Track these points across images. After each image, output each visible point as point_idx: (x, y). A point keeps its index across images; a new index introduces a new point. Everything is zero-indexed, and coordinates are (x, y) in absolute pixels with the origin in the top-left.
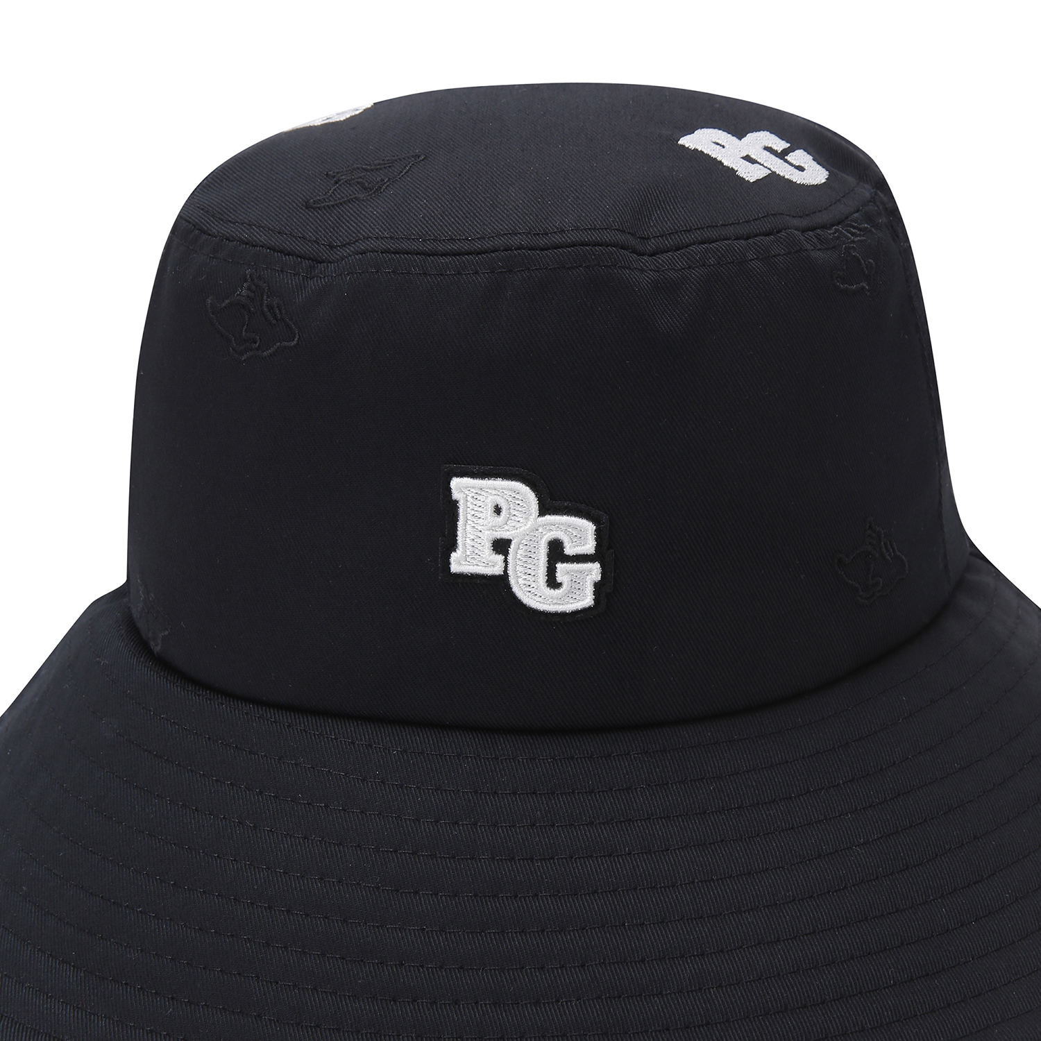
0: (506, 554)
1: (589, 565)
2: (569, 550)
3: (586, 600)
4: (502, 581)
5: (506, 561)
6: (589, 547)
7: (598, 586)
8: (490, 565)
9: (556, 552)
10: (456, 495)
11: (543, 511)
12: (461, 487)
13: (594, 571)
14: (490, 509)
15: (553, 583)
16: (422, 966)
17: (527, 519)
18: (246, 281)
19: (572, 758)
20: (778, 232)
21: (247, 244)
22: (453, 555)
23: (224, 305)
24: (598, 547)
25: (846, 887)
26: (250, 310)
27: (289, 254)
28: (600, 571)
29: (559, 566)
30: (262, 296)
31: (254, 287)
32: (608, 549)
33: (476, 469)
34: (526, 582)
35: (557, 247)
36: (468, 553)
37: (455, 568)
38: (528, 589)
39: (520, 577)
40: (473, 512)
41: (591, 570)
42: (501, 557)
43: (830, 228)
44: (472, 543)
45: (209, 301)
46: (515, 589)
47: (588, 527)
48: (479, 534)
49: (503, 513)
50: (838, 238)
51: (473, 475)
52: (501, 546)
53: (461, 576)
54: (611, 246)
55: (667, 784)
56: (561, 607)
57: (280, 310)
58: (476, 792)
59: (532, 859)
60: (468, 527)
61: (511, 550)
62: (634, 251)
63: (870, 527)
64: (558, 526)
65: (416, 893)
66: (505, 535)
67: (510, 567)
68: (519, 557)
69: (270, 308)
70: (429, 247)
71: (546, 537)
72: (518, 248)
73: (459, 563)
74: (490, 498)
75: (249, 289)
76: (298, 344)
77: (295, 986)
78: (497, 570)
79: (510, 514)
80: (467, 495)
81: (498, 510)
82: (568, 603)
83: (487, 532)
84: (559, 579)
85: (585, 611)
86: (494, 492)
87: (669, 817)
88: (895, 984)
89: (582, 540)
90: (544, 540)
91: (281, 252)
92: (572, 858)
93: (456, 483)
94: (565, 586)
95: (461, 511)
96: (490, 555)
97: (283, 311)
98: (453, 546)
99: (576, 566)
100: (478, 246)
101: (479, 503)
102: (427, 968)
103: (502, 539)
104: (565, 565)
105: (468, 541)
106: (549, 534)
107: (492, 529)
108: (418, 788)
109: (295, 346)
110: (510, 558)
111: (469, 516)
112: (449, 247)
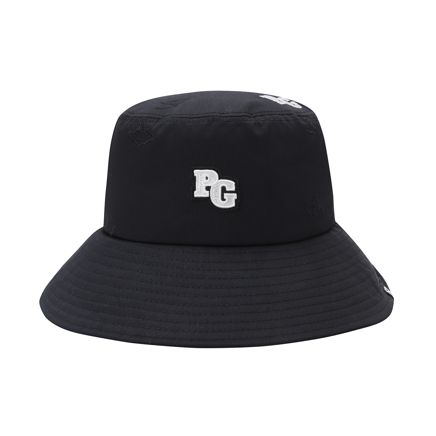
0: (209, 191)
1: (233, 194)
2: (227, 189)
3: (233, 205)
4: (208, 199)
5: (209, 193)
6: (233, 189)
7: (236, 201)
8: (205, 195)
9: (224, 190)
10: (195, 175)
11: (220, 178)
12: (197, 172)
13: (235, 196)
14: (205, 178)
15: (223, 199)
16: (190, 306)
17: (215, 180)
18: (140, 125)
19: (230, 253)
20: (291, 115)
21: (140, 117)
22: (195, 192)
23: (133, 132)
24: (236, 189)
25: (307, 289)
26: (141, 132)
27: (152, 118)
28: (236, 196)
29: (225, 194)
30: (144, 128)
31: (142, 127)
32: (239, 190)
33: (201, 167)
34: (215, 199)
35: (227, 117)
36: (199, 191)
37: (195, 196)
38: (216, 201)
39: (214, 197)
40: (200, 179)
41: (234, 196)
42: (208, 192)
43: (304, 117)
44: (200, 188)
45: (129, 132)
46: (212, 201)
47: (233, 183)
48: (202, 185)
49: (208, 179)
50: (306, 119)
51: (200, 169)
52: (208, 188)
53: (197, 198)
54: (242, 116)
55: (257, 261)
56: (226, 206)
57: (149, 131)
58: (204, 262)
59: (220, 279)
60: (199, 183)
61: (211, 189)
62: (249, 117)
63: (315, 198)
64: (224, 182)
65: (188, 287)
66: (209, 185)
67: (211, 194)
68: (213, 191)
69: (146, 131)
70: (191, 116)
71: (221, 186)
72: (216, 116)
73: (197, 194)
74: (205, 175)
75: (141, 127)
76: (154, 139)
77: (154, 311)
78: (207, 196)
79: (210, 179)
80: (198, 174)
81: (207, 178)
82: (228, 205)
83: (204, 184)
84: (225, 198)
85: (233, 208)
86: (206, 173)
87: (258, 269)
88: (322, 312)
89: (230, 186)
90: (220, 186)
91: (150, 118)
92: (231, 278)
93: (195, 171)
94: (226, 200)
95: (197, 179)
96: (205, 191)
97: (150, 131)
98: (194, 189)
99: (229, 194)
100: (204, 115)
101: (202, 177)
102: (192, 306)
103: (208, 186)
104: (226, 194)
105: (199, 187)
106: (222, 185)
107: (206, 183)
108: (187, 261)
109: (153, 140)
110: (211, 192)
111: (199, 180)
112: (196, 116)
